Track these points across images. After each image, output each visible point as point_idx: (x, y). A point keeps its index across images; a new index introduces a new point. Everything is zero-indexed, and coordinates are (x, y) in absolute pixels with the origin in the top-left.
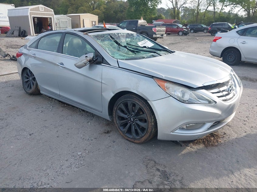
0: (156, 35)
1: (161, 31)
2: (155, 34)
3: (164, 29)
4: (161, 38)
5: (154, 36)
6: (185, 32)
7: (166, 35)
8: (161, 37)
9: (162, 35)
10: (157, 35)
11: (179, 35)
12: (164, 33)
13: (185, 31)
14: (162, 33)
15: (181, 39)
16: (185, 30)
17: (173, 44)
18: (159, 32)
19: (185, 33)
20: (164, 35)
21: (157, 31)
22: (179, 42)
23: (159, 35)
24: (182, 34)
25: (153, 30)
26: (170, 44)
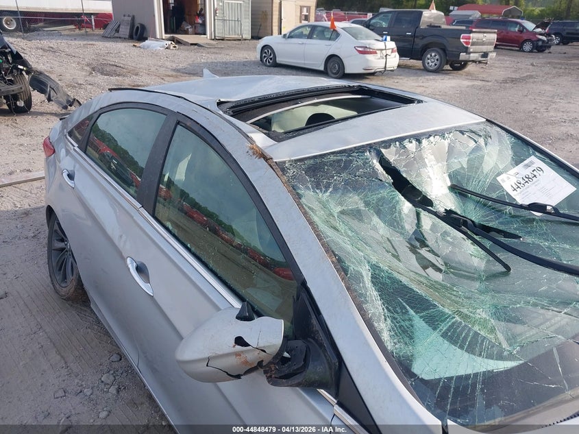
0: (470, 53)
1: (483, 44)
2: (466, 50)
3: (492, 37)
4: (480, 62)
5: (463, 56)
6: (540, 43)
7: (494, 54)
8: (480, 59)
9: (485, 55)
10: (472, 55)
11: (521, 50)
12: (491, 48)
13: (540, 40)
14: (485, 48)
15: (532, 65)
16: (540, 37)
17: (513, 81)
18: (477, 47)
19: (541, 47)
20: (490, 55)
21: (473, 44)
22: (531, 77)
23: (477, 55)
24: (532, 49)
25: (462, 40)
26: (505, 81)
